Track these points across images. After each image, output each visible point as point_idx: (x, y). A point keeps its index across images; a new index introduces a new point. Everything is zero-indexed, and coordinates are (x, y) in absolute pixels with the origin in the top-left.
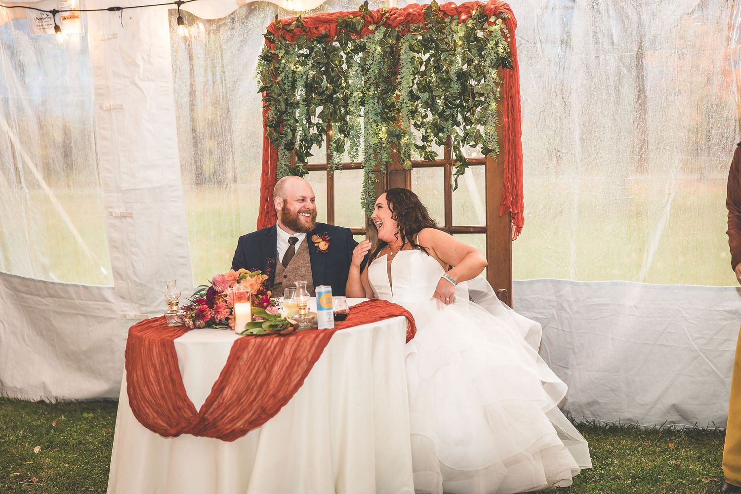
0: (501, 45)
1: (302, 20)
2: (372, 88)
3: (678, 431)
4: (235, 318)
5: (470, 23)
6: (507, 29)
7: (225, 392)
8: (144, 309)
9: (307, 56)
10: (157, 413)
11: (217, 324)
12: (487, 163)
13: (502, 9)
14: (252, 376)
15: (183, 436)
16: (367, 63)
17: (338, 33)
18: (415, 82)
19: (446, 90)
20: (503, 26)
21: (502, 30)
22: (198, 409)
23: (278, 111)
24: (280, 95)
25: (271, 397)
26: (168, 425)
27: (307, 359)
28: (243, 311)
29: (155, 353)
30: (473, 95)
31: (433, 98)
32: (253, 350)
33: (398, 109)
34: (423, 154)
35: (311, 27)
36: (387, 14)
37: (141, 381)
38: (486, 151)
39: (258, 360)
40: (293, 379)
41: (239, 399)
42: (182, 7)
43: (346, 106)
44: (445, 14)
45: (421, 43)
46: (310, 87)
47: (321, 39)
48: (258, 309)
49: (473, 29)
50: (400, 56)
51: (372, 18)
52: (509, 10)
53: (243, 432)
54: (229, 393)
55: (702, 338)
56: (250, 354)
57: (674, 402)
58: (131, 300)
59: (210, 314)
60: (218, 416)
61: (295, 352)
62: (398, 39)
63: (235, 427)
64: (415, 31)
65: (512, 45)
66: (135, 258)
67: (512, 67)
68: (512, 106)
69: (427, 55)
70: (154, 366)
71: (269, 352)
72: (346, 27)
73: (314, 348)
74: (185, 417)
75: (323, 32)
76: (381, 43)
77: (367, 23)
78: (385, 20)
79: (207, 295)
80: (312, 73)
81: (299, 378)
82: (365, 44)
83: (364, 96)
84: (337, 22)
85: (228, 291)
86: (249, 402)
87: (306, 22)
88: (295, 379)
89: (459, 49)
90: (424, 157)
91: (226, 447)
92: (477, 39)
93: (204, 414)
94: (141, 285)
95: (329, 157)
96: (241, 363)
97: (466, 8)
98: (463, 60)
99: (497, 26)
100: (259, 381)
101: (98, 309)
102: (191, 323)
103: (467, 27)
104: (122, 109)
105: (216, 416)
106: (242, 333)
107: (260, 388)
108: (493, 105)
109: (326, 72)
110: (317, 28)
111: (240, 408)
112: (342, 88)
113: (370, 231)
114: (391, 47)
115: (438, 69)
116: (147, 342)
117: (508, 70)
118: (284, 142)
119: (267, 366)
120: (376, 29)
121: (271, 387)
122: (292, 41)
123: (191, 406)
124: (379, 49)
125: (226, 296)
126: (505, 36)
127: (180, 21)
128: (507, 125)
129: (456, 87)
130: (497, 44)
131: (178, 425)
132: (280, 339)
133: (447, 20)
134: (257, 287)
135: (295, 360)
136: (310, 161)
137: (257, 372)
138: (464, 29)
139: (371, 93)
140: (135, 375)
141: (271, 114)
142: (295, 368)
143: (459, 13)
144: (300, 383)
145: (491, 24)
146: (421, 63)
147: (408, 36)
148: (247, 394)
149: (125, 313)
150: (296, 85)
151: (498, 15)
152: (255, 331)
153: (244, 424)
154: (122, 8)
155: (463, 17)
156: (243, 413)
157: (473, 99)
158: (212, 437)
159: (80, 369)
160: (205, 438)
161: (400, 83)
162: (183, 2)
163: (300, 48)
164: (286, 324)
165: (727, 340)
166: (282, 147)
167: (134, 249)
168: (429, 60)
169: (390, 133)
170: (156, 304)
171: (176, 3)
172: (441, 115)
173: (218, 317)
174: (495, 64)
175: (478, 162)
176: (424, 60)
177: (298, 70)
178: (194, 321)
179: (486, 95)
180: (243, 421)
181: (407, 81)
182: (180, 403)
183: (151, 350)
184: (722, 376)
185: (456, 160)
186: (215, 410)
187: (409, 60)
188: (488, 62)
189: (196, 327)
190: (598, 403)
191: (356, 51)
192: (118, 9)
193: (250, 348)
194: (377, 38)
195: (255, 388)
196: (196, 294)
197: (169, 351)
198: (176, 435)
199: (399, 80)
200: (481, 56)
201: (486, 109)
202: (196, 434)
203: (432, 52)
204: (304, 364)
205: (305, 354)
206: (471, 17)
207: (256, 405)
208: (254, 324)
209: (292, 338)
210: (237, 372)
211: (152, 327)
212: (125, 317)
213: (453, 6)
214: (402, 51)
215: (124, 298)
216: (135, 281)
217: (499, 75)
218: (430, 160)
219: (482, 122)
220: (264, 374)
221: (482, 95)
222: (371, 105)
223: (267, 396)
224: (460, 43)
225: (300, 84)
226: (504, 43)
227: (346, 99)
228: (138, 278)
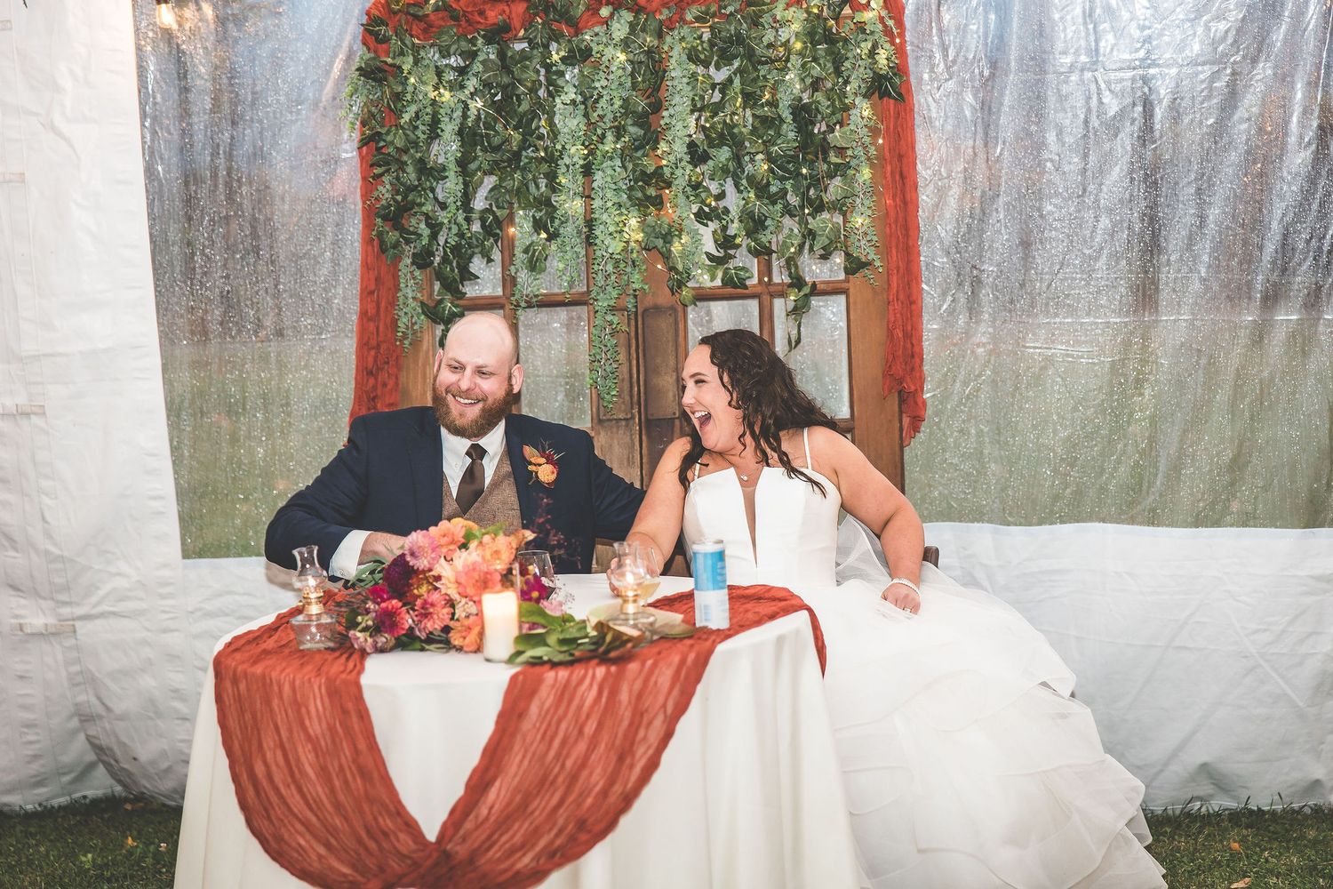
0: (882, 51)
2: (610, 137)
6: (890, 18)
7: (493, 793)
8: (65, 611)
9: (462, 71)
10: (328, 846)
11: (423, 641)
12: (852, 291)
14: (552, 753)
16: (597, 85)
17: (528, 23)
19: (770, 142)
20: (884, 12)
21: (882, 19)
22: (431, 833)
23: (402, 184)
24: (406, 151)
25: (595, 797)
26: (357, 871)
28: (499, 611)
29: (313, 713)
30: (825, 151)
32: (552, 697)
34: (720, 274)
35: (469, 10)
38: (855, 266)
39: (564, 716)
40: (637, 756)
43: (552, 177)
45: (712, 45)
46: (468, 136)
47: (495, 35)
50: (666, 71)
53: (538, 876)
54: (503, 793)
55: (1265, 630)
56: (547, 704)
57: (1204, 758)
58: (36, 594)
59: (405, 619)
60: (480, 847)
61: (640, 696)
62: (662, 36)
63: (519, 866)
64: (698, 19)
65: (900, 51)
66: (46, 500)
67: (900, 94)
68: (902, 175)
69: (727, 72)
71: (589, 699)
72: (545, 11)
73: (678, 686)
74: (398, 853)
75: (499, 20)
76: (625, 44)
77: (593, 5)
80: (474, 105)
82: (589, 48)
83: (592, 153)
85: (442, 568)
86: (546, 811)
87: (457, 1)
88: (642, 755)
89: (795, 61)
90: (722, 280)
92: (830, 38)
93: (445, 847)
94: (61, 559)
95: (509, 281)
96: (527, 726)
98: (802, 81)
99: (871, 14)
100: (569, 763)
102: (369, 640)
103: (810, 14)
104: (23, 181)
105: (476, 845)
106: (513, 661)
107: (574, 777)
108: (866, 173)
109: (504, 104)
110: (481, 13)
112: (541, 137)
113: (603, 433)
114: (649, 52)
115: (750, 99)
117: (892, 101)
118: (409, 250)
119: (587, 731)
120: (612, 15)
121: (596, 776)
122: (425, 39)
123: (411, 827)
124: (622, 56)
125: (438, 578)
126: (888, 32)
128: (892, 212)
129: (789, 132)
130: (874, 49)
131: (383, 871)
132: (608, 670)
135: (641, 717)
136: (470, 290)
137: (564, 742)
138: (802, 16)
139: (605, 148)
141: (384, 191)
142: (641, 733)
144: (653, 765)
145: (859, 8)
146: (712, 87)
147: (682, 30)
148: (543, 792)
149: (22, 621)
150: (439, 131)
152: (540, 653)
153: (537, 857)
156: (535, 833)
157: (825, 160)
161: (668, 127)
163: (445, 53)
164: (613, 636)
165: (1310, 635)
166: (406, 261)
167: (45, 483)
168: (729, 80)
169: (648, 231)
170: (94, 599)
172: (762, 192)
174: (868, 90)
175: (833, 290)
176: (718, 81)
177: (443, 99)
178: (373, 637)
179: (851, 152)
180: (534, 851)
181: (681, 125)
182: (387, 823)
184: (1301, 704)
186: (470, 832)
187: (685, 80)
188: (854, 85)
189: (377, 649)
191: (568, 60)
193: (545, 691)
194: (617, 33)
195: (560, 779)
197: (350, 706)
199: (667, 120)
200: (838, 71)
201: (850, 181)
203: (736, 64)
204: (658, 724)
205: (659, 701)
207: (564, 816)
208: (528, 638)
209: (633, 666)
210: (516, 748)
212: (21, 630)
214: (673, 61)
215: (18, 590)
216: (47, 552)
217: (873, 107)
218: (735, 286)
219: (841, 207)
220: (582, 747)
221: (841, 151)
222: (609, 172)
223: (588, 795)
224: (798, 46)
225: (449, 128)
226: (887, 46)
227: (552, 159)
228: (55, 545)
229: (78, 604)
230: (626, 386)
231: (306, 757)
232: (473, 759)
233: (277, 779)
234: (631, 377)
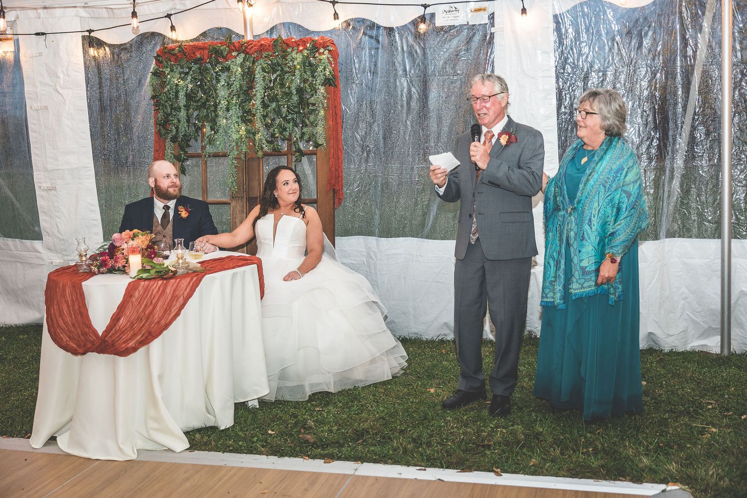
0: (328, 69)
1: (183, 47)
2: (235, 98)
3: (448, 340)
4: (129, 266)
5: (305, 52)
6: (332, 58)
7: (121, 321)
8: (66, 258)
9: (186, 74)
10: (70, 337)
11: (116, 271)
12: (318, 154)
13: (328, 44)
14: (141, 309)
15: (89, 353)
16: (232, 79)
17: (210, 57)
18: (266, 94)
19: (288, 101)
20: (329, 56)
21: (328, 58)
22: (100, 334)
23: (165, 113)
24: (167, 102)
25: (155, 324)
26: (77, 346)
27: (184, 296)
28: (136, 261)
29: (67, 293)
30: (308, 104)
31: (279, 106)
32: (142, 290)
33: (253, 114)
34: (272, 147)
35: (190, 52)
36: (245, 45)
37: (57, 314)
38: (316, 145)
39: (146, 297)
40: (172, 311)
41: (132, 325)
42: (92, 34)
43: (215, 111)
44: (288, 46)
45: (270, 66)
46: (189, 97)
47: (197, 61)
48: (147, 259)
49: (307, 57)
50: (255, 75)
51: (235, 47)
52: (334, 44)
53: (134, 349)
54: (124, 321)
56: (140, 294)
57: (445, 321)
58: (56, 251)
59: (111, 263)
60: (116, 339)
61: (174, 291)
62: (254, 63)
63: (128, 346)
64: (266, 57)
65: (335, 70)
66: (58, 220)
67: (335, 85)
68: (336, 113)
69: (275, 76)
70: (67, 302)
71: (155, 291)
72: (215, 53)
73: (189, 288)
74: (90, 340)
75: (199, 56)
76: (242, 66)
77: (231, 51)
78: (243, 48)
79: (109, 249)
80: (190, 86)
81: (177, 310)
82: (229, 66)
83: (229, 103)
84: (209, 49)
85: (125, 246)
86: (139, 327)
87: (186, 49)
88: (174, 311)
89: (298, 72)
90: (273, 149)
91: (121, 360)
92: (311, 65)
93: (105, 338)
94: (63, 240)
95: (203, 148)
96: (134, 300)
97: (303, 42)
98: (300, 79)
99: (325, 56)
100: (147, 313)
101: (32, 258)
102: (96, 270)
103: (303, 56)
104: (47, 109)
105: (114, 338)
106: (134, 278)
107: (148, 318)
108: (322, 113)
109: (201, 86)
110: (194, 53)
111: (132, 332)
112: (213, 98)
113: (234, 202)
114: (249, 68)
115: (282, 85)
116: (61, 284)
117: (333, 87)
118: (170, 136)
119: (153, 302)
120: (238, 55)
121: (156, 316)
122: (176, 62)
123: (95, 332)
124: (240, 69)
125: (123, 249)
126: (331, 63)
127: (91, 45)
128: (332, 126)
129: (295, 98)
130: (325, 69)
131: (85, 346)
132: (163, 282)
133: (289, 50)
134: (147, 243)
135: (174, 297)
136: (190, 151)
137: (146, 306)
138: (301, 57)
139: (234, 102)
140: (52, 309)
141: (160, 115)
142: (175, 303)
143: (298, 45)
144: (178, 314)
145: (320, 54)
146: (270, 81)
147: (262, 61)
148: (138, 322)
150: (178, 95)
151: (325, 47)
152: (145, 275)
153: (135, 343)
154: (46, 34)
155: (301, 48)
156: (135, 335)
157: (308, 108)
158: (111, 354)
159: (18, 302)
160: (106, 355)
161: (255, 95)
162: (93, 31)
164: (168, 271)
166: (168, 140)
167: (57, 214)
168: (276, 79)
169: (248, 131)
170: (75, 254)
171: (87, 31)
172: (285, 118)
173: (117, 265)
174: (323, 83)
175: (311, 153)
176: (273, 79)
177: (180, 83)
178: (98, 268)
179: (317, 105)
180: (135, 341)
181: (260, 94)
182: (86, 330)
183: (64, 290)
185: (295, 152)
186: (113, 334)
187: (262, 79)
188: (318, 81)
189: (100, 273)
190: (394, 322)
191: (222, 70)
192: (43, 34)
193: (140, 288)
194: (238, 61)
195: (144, 318)
196: (100, 248)
197: (78, 291)
198: (84, 353)
199: (254, 93)
200: (313, 76)
201: (317, 115)
202: (99, 353)
203: (278, 73)
204: (181, 300)
205: (182, 292)
206: (306, 48)
207: (145, 330)
208: (144, 270)
209: (172, 281)
210: (130, 307)
211: (66, 273)
212: (52, 263)
213: (293, 40)
214: (257, 72)
215: (51, 250)
216: (59, 238)
217: (326, 90)
218: (277, 151)
219: (314, 125)
220: (151, 307)
221: (314, 105)
222: (234, 110)
223: (152, 323)
224: (298, 67)
225: (182, 94)
226: (330, 68)
227: (216, 106)
228: (61, 235)
229: (70, 256)
230: (242, 185)
231: (65, 308)
232: (114, 310)
234: (243, 182)
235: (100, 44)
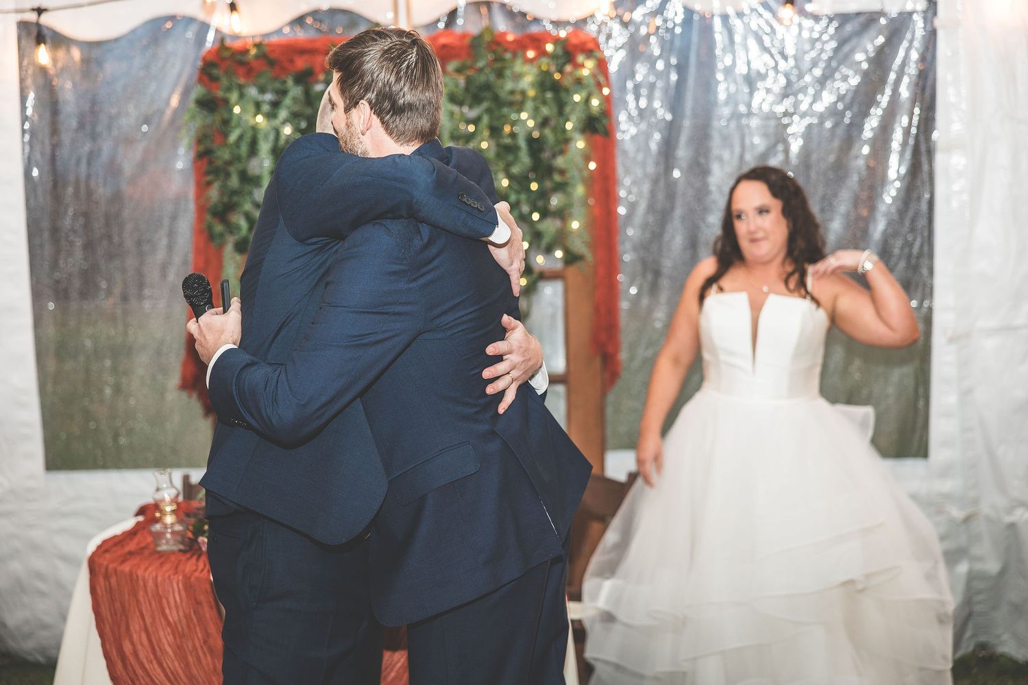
0: (593, 98)
1: (265, 47)
5: (543, 63)
9: (275, 105)
12: (568, 278)
13: (590, 45)
19: (510, 165)
21: (594, 75)
23: (226, 189)
24: (231, 164)
30: (548, 172)
35: (282, 59)
38: (571, 258)
42: (43, 18)
44: (503, 49)
45: (466, 90)
47: (299, 78)
49: (548, 73)
64: (457, 71)
67: (606, 132)
69: (476, 111)
75: (302, 66)
80: (285, 132)
87: (273, 52)
89: (529, 103)
92: (556, 88)
97: (534, 40)
98: (534, 118)
99: (588, 70)
103: (538, 70)
108: (580, 190)
110: (292, 61)
115: (495, 131)
117: (600, 137)
118: (232, 239)
122: (247, 79)
126: (598, 85)
128: (599, 219)
129: (525, 159)
130: (586, 97)
133: (507, 57)
138: (534, 71)
143: (524, 49)
145: (577, 66)
150: (256, 150)
151: (588, 52)
155: (531, 54)
162: (46, 11)
163: (262, 90)
166: (230, 247)
171: (32, 10)
174: (583, 127)
175: (554, 276)
177: (260, 125)
179: (569, 174)
188: (572, 123)
200: (561, 114)
201: (568, 196)
203: (486, 105)
206: (545, 55)
213: (510, 36)
217: (588, 142)
219: (562, 214)
221: (562, 172)
224: (531, 93)
225: (265, 147)
226: (598, 94)
231: (166, 639)
233: (142, 656)
235: (58, 40)
